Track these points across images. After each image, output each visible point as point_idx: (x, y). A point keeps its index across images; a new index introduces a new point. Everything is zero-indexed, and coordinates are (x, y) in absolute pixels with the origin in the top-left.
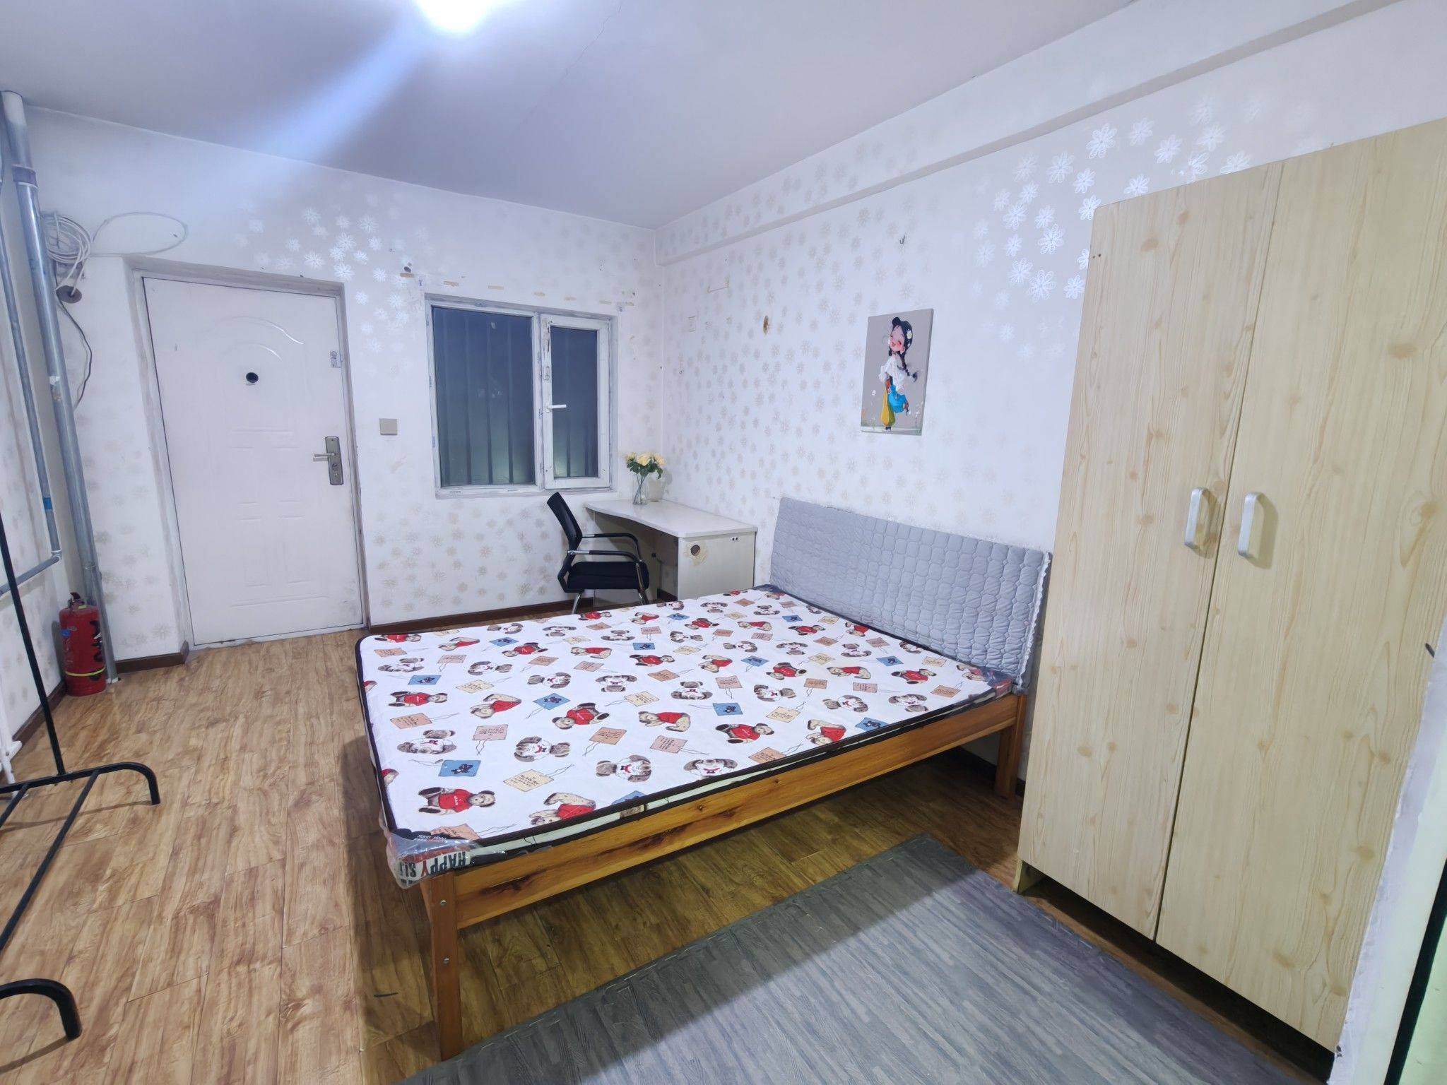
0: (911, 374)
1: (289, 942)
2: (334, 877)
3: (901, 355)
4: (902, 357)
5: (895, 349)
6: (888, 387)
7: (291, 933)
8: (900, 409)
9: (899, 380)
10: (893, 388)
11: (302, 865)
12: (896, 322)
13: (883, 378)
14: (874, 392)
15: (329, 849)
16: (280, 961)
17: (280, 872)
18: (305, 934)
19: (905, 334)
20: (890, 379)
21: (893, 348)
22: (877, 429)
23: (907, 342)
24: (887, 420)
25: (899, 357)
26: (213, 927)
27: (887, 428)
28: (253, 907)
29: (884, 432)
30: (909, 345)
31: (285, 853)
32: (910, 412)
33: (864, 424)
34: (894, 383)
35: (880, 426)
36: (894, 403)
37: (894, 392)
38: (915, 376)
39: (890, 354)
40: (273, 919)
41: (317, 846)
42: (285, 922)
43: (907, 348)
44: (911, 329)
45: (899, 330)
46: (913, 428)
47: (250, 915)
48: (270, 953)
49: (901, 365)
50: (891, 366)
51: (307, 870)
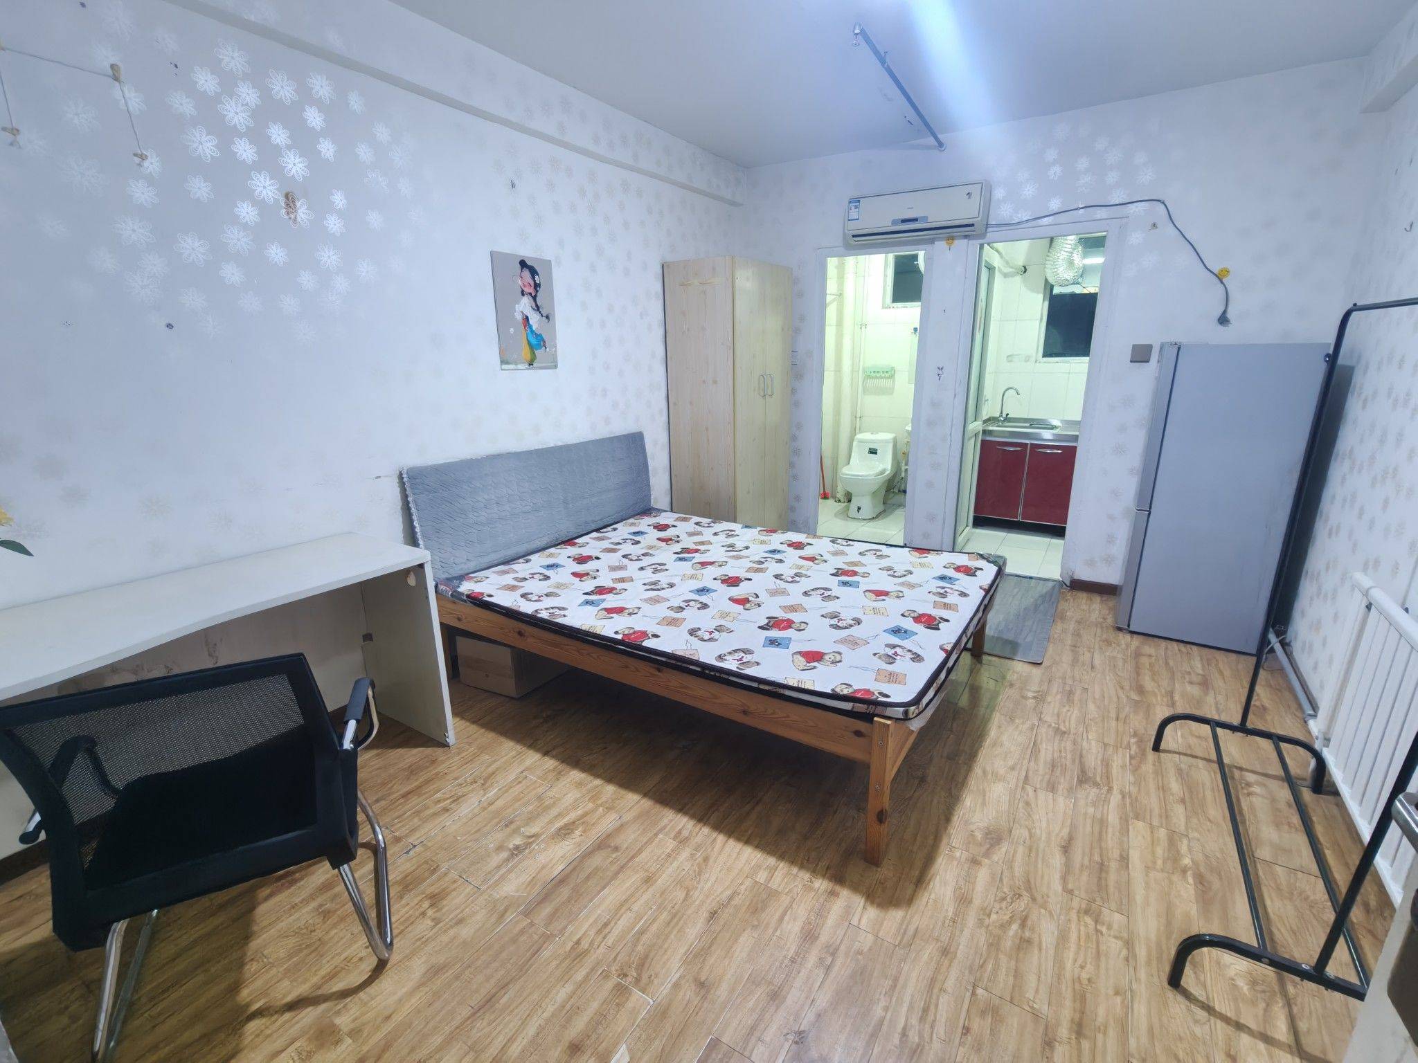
0: (544, 315)
1: (1033, 725)
2: (994, 745)
3: (532, 297)
4: (534, 298)
5: (527, 290)
6: (525, 326)
7: (1032, 729)
8: (539, 346)
9: (534, 319)
10: (531, 327)
11: (1013, 768)
12: (523, 264)
13: (519, 317)
14: (512, 329)
15: (988, 768)
16: (1040, 719)
17: (1031, 774)
18: (1023, 723)
19: (533, 278)
20: (527, 319)
21: (525, 289)
22: (520, 366)
23: (537, 286)
24: (529, 357)
25: (531, 299)
26: (1081, 763)
27: (530, 365)
28: (1053, 760)
29: (527, 369)
30: (538, 289)
31: (1023, 788)
32: (548, 350)
33: (503, 362)
34: (531, 322)
35: (523, 363)
36: (534, 341)
37: (532, 331)
38: (547, 317)
39: (523, 294)
40: (1041, 743)
41: (997, 778)
42: (1033, 737)
43: (537, 291)
44: (538, 275)
45: (527, 273)
46: (552, 362)
47: (1056, 756)
48: (1046, 726)
49: (534, 306)
50: (525, 305)
51: (1011, 763)
